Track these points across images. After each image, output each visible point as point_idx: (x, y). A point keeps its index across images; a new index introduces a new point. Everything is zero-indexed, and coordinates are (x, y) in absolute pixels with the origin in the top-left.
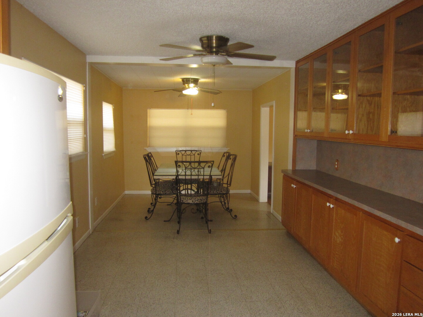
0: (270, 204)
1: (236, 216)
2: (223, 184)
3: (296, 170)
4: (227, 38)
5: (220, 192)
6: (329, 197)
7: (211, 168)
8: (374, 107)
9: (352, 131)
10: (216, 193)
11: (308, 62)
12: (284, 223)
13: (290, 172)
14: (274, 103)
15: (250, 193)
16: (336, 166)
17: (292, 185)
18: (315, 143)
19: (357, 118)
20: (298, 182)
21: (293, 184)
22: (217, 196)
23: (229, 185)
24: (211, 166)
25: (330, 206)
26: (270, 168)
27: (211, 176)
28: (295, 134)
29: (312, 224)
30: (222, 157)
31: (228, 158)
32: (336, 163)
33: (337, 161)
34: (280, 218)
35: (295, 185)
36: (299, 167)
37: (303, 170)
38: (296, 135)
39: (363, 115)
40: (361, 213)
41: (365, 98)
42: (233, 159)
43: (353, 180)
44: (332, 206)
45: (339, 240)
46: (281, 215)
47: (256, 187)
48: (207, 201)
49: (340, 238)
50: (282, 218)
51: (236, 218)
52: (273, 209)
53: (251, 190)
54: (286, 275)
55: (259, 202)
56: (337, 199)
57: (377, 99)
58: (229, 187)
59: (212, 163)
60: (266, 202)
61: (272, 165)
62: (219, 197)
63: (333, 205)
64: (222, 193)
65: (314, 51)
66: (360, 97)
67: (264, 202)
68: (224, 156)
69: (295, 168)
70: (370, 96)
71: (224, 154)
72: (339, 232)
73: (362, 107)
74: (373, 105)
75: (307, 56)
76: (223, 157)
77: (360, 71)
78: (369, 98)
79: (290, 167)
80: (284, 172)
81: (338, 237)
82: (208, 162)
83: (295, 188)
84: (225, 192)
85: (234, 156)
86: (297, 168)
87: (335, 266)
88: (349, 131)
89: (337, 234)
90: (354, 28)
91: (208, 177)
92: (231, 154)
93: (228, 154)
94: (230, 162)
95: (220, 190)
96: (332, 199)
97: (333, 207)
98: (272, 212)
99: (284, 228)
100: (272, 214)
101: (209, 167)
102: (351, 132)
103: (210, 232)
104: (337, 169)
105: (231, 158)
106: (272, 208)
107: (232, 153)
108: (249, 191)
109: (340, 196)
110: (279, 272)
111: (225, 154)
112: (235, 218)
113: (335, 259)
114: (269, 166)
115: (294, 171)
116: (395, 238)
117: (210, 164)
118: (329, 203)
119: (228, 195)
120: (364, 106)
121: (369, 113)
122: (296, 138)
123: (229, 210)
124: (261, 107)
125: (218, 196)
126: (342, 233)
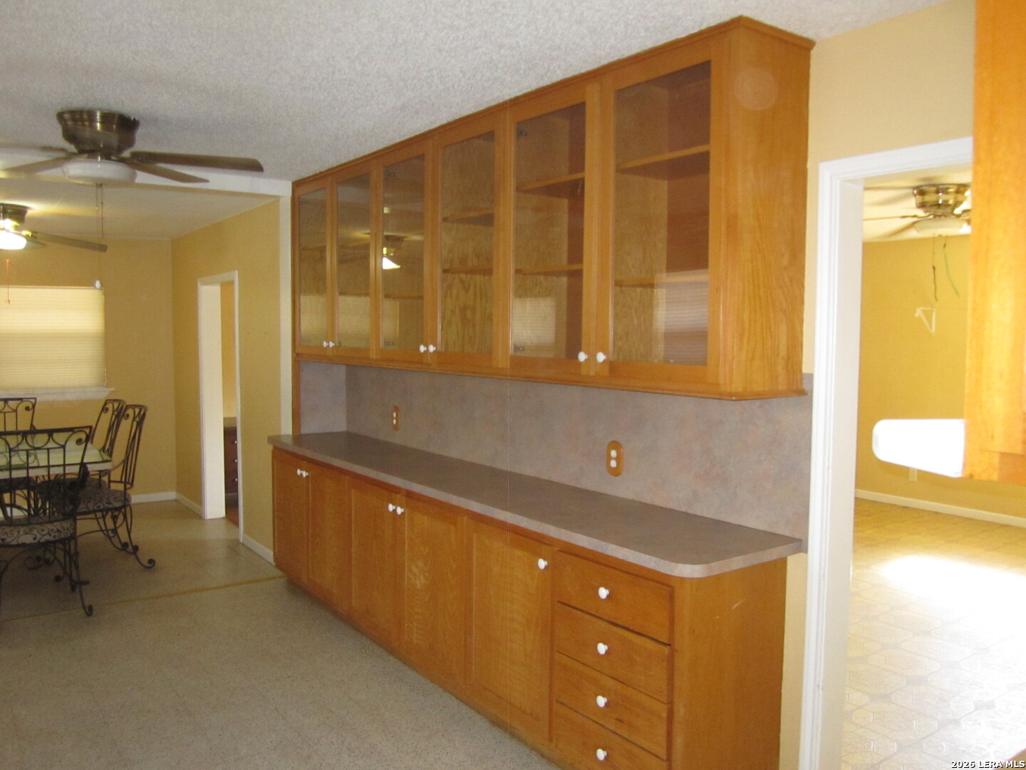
0: (236, 523)
1: (151, 561)
2: (109, 484)
3: (300, 435)
4: (134, 119)
5: (106, 505)
6: (392, 492)
7: (83, 446)
8: (475, 294)
9: (434, 346)
10: (95, 508)
11: (325, 188)
12: (280, 563)
13: (289, 441)
14: (235, 276)
15: (176, 500)
16: (395, 421)
17: (299, 472)
18: (341, 372)
19: (443, 318)
20: (311, 463)
21: (301, 469)
22: (92, 516)
23: (128, 486)
24: (84, 440)
25: (395, 511)
26: (230, 434)
27: (83, 465)
28: (297, 351)
29: (353, 555)
30: (101, 414)
31: (120, 414)
32: (395, 414)
33: (396, 409)
34: (268, 554)
35: (306, 472)
36: (309, 428)
37: (319, 435)
38: (298, 355)
39: (453, 312)
40: (465, 518)
41: (457, 276)
42: (134, 418)
43: (434, 449)
44: (400, 510)
45: (420, 582)
46: (272, 548)
47: (192, 483)
48: (75, 532)
49: (422, 576)
50: (274, 553)
51: (154, 565)
52: (244, 533)
53: (178, 491)
54: (307, 681)
55: (204, 519)
56: (410, 495)
57: (479, 278)
58: (129, 488)
59: (88, 431)
60: (223, 518)
61: (236, 424)
62: (97, 519)
63: (401, 508)
64: (111, 506)
65: (339, 164)
66: (445, 275)
67: (217, 519)
68: (104, 409)
69: (300, 430)
70: (466, 273)
71: (105, 404)
72: (420, 564)
73: (451, 296)
74: (472, 291)
75: (321, 173)
76: (103, 414)
77: (445, 219)
78: (463, 276)
79: (287, 429)
80: (275, 441)
81: (417, 576)
82: (76, 430)
83: (307, 477)
84: (118, 505)
85: (137, 410)
86: (304, 431)
87: (415, 641)
88: (427, 346)
89: (414, 569)
90: (431, 128)
91: (76, 469)
92: (127, 403)
93: (116, 405)
94: (126, 426)
95: (105, 501)
96: (398, 496)
97: (402, 513)
98: (241, 540)
99: (280, 573)
100: (243, 544)
101: (79, 442)
102: (432, 349)
103: (89, 611)
104: (396, 428)
105: (128, 416)
106: (242, 532)
107: (129, 402)
108: (171, 495)
109: (417, 488)
110: (289, 677)
111: (110, 406)
112: (150, 568)
113: (415, 624)
114: (225, 428)
115: (298, 437)
116: (537, 561)
117: (83, 436)
118: (393, 505)
119: (128, 509)
120: (454, 292)
121: (464, 309)
122: (299, 359)
123: (130, 549)
124: (199, 283)
125: (94, 517)
126: (426, 564)
